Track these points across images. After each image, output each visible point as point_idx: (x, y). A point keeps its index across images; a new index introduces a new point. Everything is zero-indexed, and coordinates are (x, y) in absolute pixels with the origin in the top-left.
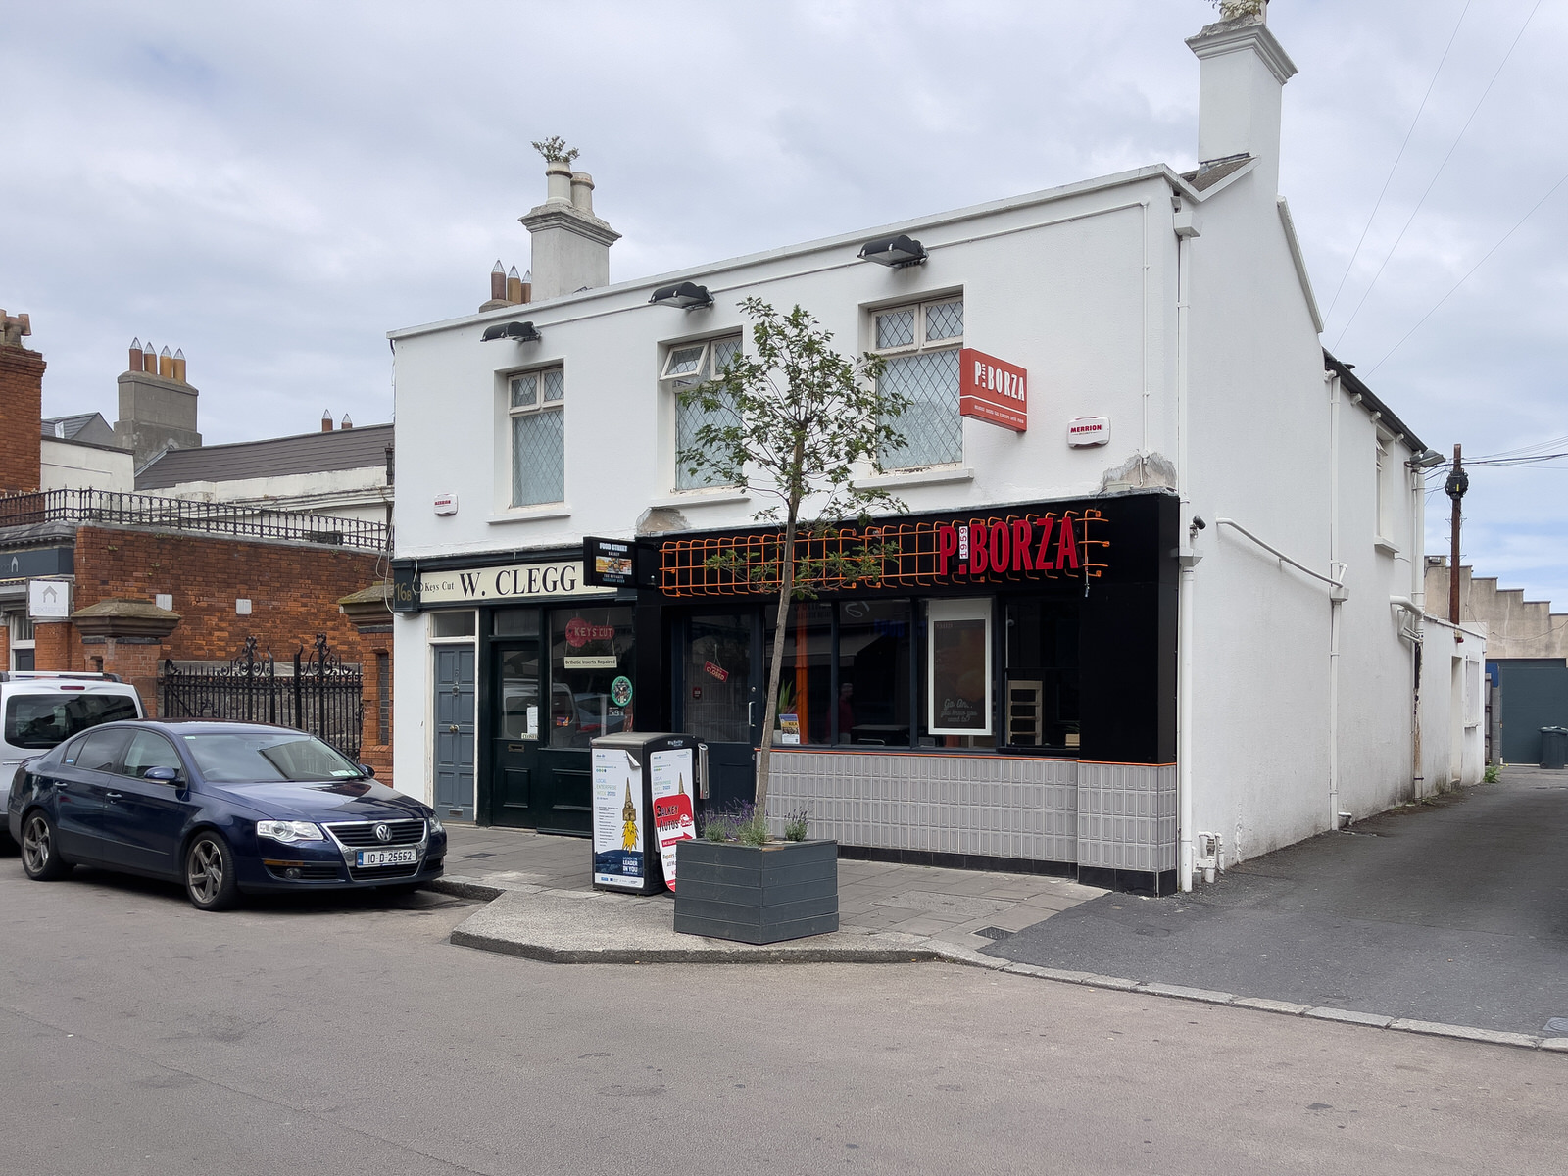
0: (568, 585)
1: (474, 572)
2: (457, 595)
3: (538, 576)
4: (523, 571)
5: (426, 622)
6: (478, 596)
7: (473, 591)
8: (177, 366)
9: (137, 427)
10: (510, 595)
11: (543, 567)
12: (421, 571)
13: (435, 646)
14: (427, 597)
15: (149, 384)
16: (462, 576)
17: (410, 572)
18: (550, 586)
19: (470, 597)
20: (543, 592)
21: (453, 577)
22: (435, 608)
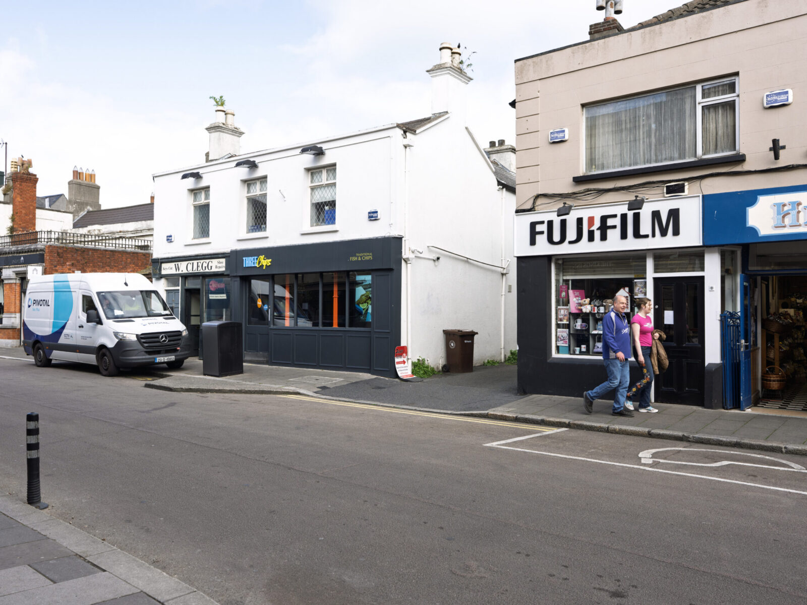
0: (210, 268)
1: (179, 263)
2: (173, 272)
3: (200, 265)
4: (195, 262)
5: (163, 281)
6: (180, 272)
7: (179, 270)
8: (92, 177)
9: (75, 202)
10: (191, 271)
11: (202, 261)
12: (162, 263)
13: (166, 290)
14: (164, 272)
15: (80, 184)
16: (175, 265)
17: (158, 262)
18: (204, 268)
19: (178, 272)
20: (202, 271)
21: (172, 265)
22: (167, 277)
